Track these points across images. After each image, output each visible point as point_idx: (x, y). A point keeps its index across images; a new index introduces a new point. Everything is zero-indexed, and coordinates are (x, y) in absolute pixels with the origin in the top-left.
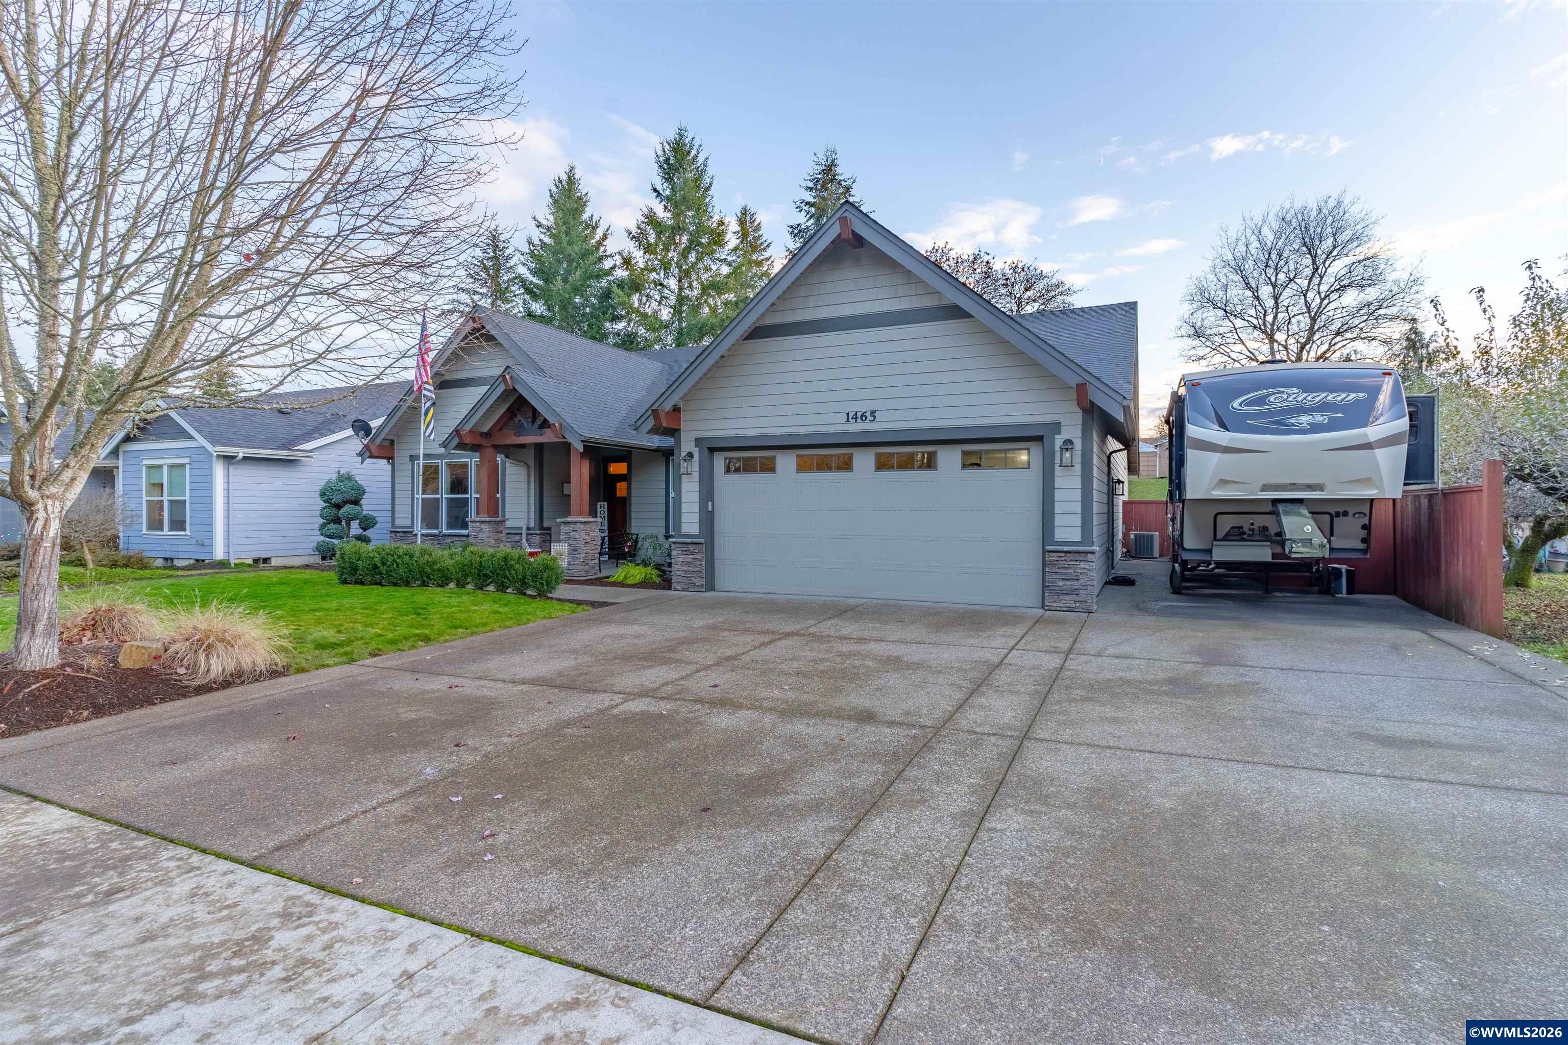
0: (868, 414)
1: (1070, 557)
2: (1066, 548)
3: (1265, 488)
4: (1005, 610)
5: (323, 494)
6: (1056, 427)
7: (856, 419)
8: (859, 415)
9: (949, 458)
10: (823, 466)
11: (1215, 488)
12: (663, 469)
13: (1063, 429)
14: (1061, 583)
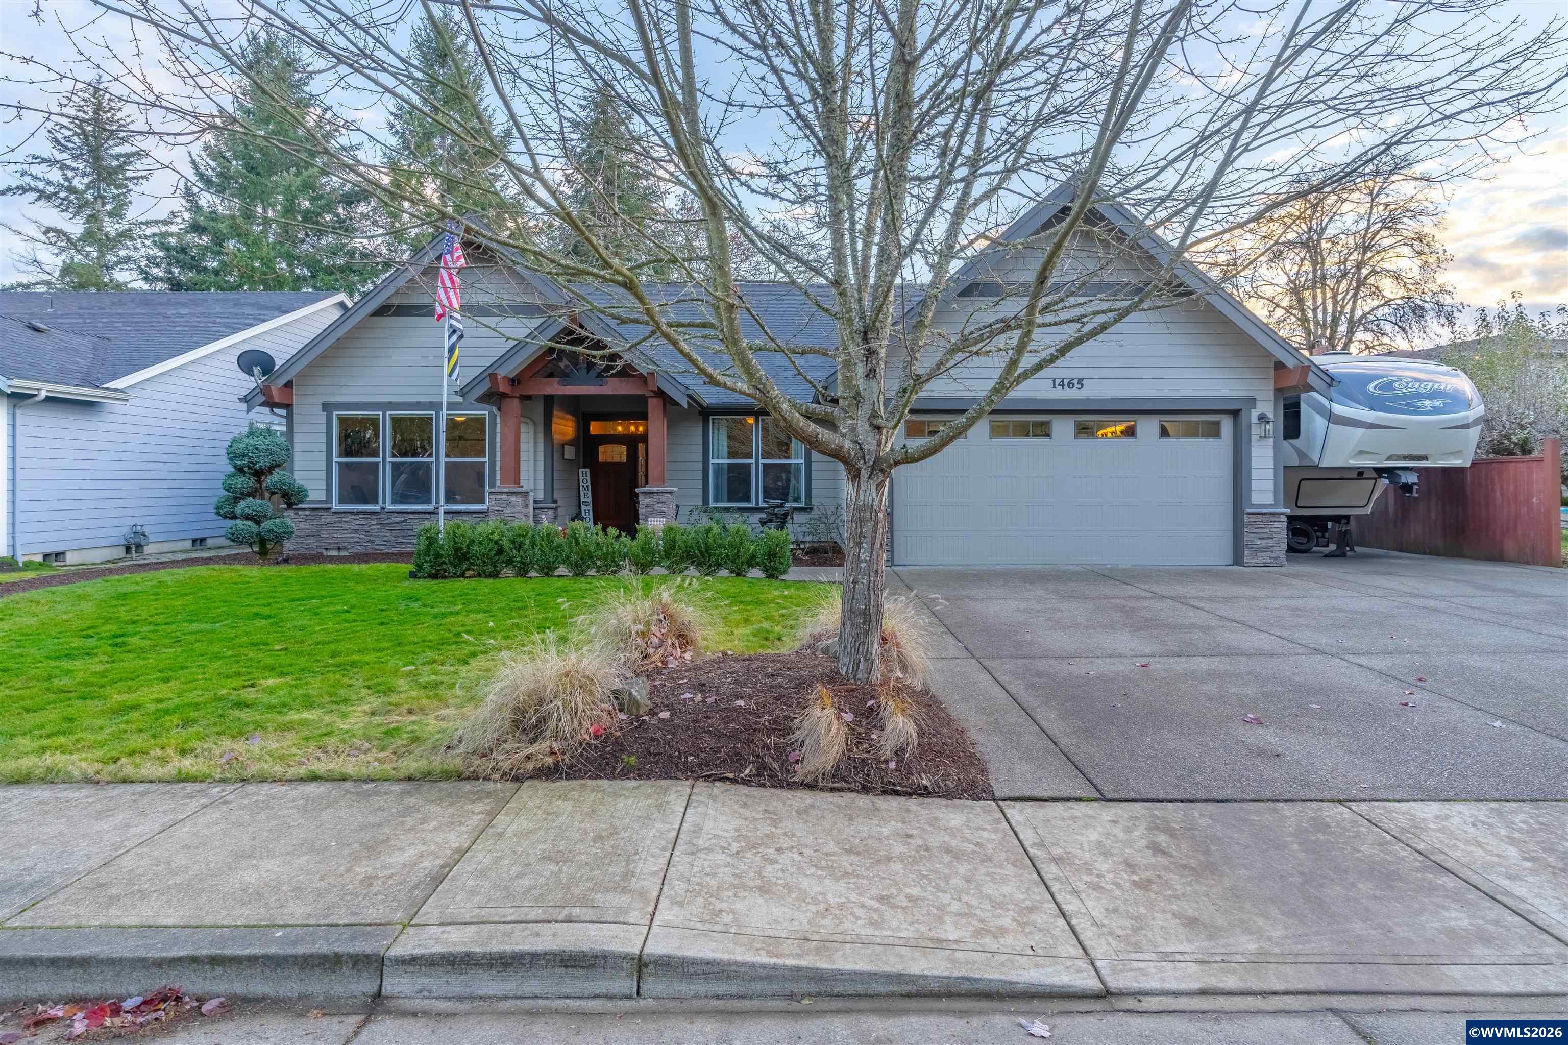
0: (1075, 382)
1: (1267, 518)
2: (1264, 510)
3: (1389, 458)
4: (1208, 568)
5: (233, 456)
6: (1252, 402)
7: (1063, 386)
8: (1066, 382)
9: (1148, 427)
10: (1024, 431)
11: (1351, 458)
12: (699, 431)
13: (1258, 404)
14: (1259, 542)
